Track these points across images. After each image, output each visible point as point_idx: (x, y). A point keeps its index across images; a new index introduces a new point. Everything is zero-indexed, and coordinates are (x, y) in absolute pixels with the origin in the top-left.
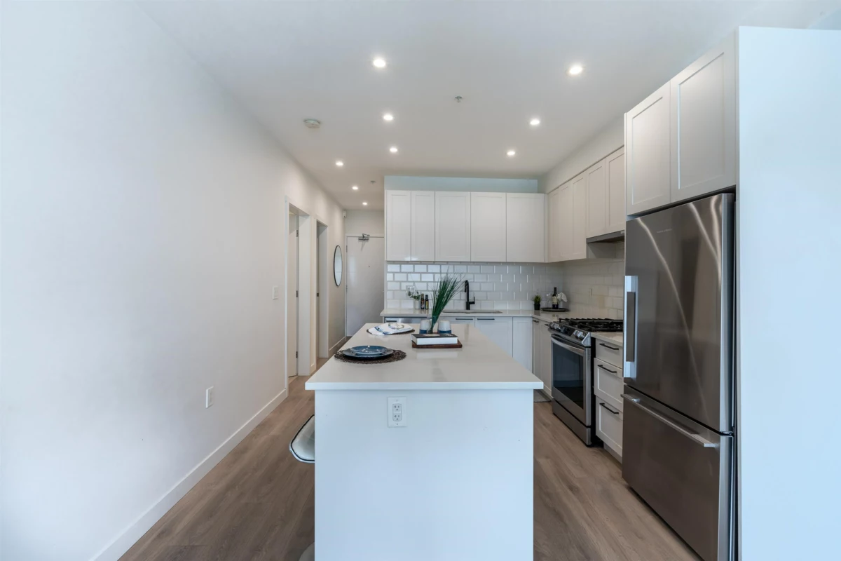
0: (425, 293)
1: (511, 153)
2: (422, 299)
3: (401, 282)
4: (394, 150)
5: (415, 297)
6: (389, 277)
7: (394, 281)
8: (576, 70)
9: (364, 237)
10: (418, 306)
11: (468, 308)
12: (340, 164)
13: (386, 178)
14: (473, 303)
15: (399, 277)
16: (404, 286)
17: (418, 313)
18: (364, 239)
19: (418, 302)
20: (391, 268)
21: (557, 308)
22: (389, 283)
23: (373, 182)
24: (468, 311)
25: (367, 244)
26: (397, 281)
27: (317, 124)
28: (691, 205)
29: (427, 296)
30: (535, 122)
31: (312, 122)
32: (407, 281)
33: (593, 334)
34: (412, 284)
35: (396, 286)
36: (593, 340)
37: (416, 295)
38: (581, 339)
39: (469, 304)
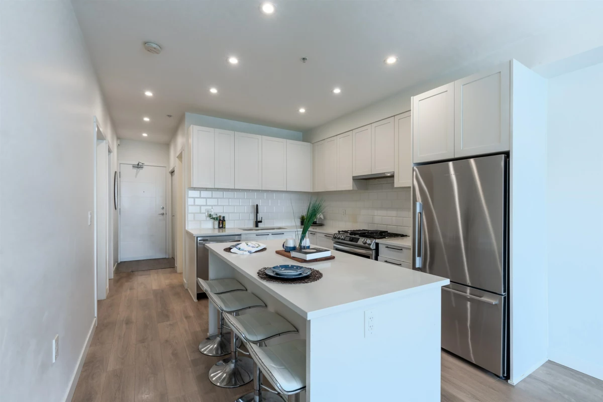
0: (222, 215)
1: (302, 110)
2: (220, 220)
3: (201, 206)
4: (214, 91)
5: (214, 219)
6: (190, 201)
7: (194, 205)
8: (391, 60)
9: (138, 165)
10: (217, 226)
11: (257, 226)
12: (149, 94)
13: (187, 114)
14: (261, 222)
15: (198, 202)
16: (203, 209)
17: (217, 232)
18: (139, 166)
19: (217, 223)
20: (192, 193)
21: (316, 224)
22: (190, 207)
23: (170, 116)
24: (257, 228)
25: (141, 171)
26: (198, 205)
27: (159, 48)
28: (472, 161)
29: (224, 217)
30: (337, 91)
31: (155, 46)
32: (206, 205)
33: (377, 241)
34: (210, 207)
35: (197, 209)
36: (377, 245)
37: (214, 216)
38: (370, 244)
39: (257, 223)
